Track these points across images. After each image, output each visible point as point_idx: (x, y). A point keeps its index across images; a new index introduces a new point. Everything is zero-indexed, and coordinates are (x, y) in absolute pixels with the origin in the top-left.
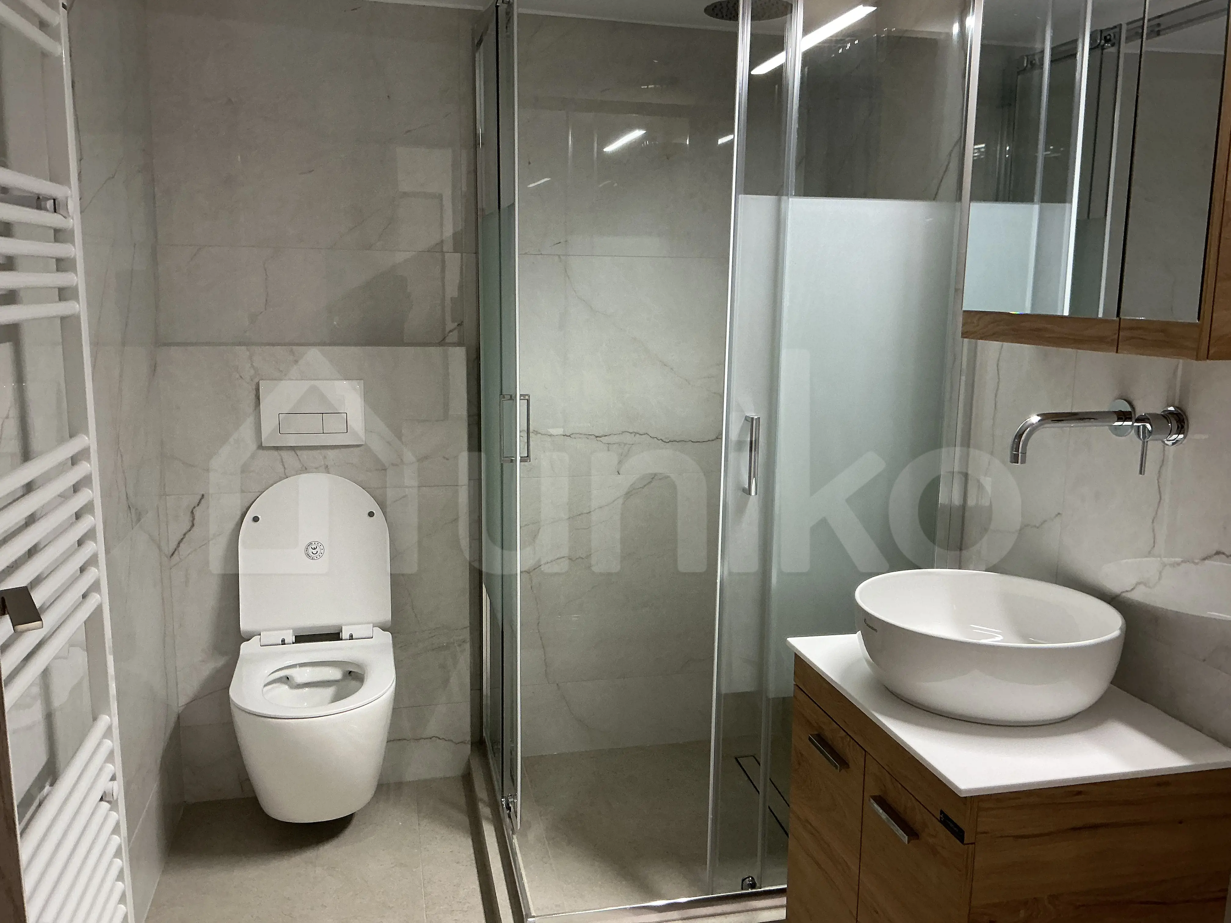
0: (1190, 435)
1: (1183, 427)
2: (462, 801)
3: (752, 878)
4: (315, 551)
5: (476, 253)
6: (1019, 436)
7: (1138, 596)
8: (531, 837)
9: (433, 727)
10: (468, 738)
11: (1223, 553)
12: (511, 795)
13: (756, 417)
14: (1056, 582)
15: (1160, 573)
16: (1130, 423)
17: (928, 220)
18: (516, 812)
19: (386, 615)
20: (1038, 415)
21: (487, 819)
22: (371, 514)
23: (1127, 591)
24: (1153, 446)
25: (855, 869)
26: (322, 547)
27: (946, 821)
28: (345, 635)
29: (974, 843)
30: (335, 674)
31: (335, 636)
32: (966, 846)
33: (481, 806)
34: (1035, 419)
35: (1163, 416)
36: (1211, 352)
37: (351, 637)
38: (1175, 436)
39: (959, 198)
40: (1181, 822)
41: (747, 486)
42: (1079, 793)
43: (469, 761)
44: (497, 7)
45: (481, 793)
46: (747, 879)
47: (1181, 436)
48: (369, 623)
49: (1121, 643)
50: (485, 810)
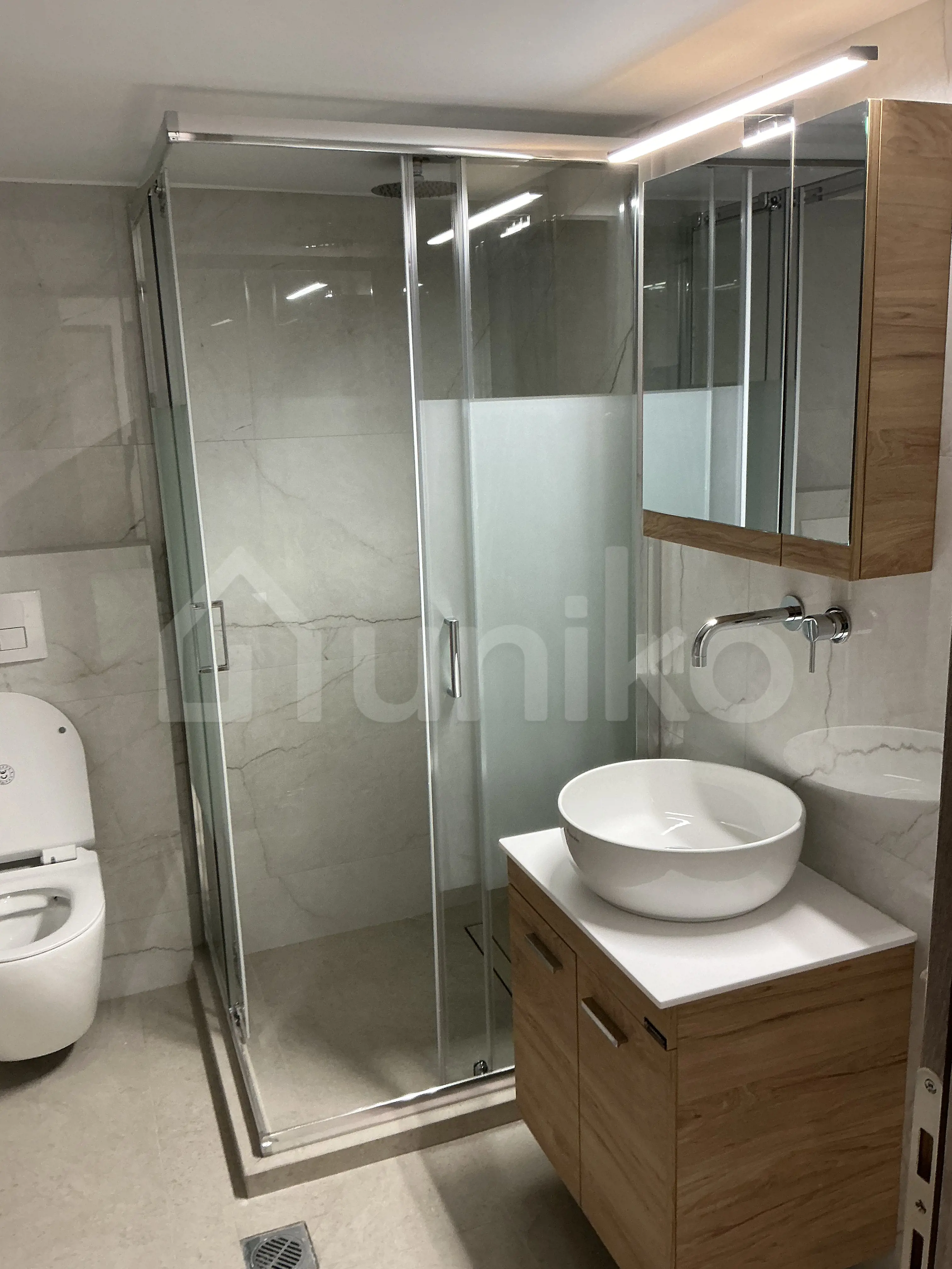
0: (854, 633)
1: (847, 627)
2: (188, 1010)
3: (484, 1062)
4: (4, 776)
5: (153, 444)
6: (699, 639)
7: (819, 779)
8: (263, 1041)
9: (151, 939)
10: (190, 944)
11: (887, 746)
12: (238, 1004)
13: (454, 621)
14: (745, 767)
15: (835, 761)
16: (800, 618)
17: (607, 414)
18: (244, 1019)
19: (90, 834)
20: (717, 618)
21: (216, 1030)
22: (62, 730)
23: (807, 776)
24: (823, 645)
25: (574, 1063)
26: (11, 770)
27: (650, 1027)
28: (46, 859)
29: (676, 1048)
30: (40, 901)
31: (35, 861)
32: (667, 1052)
33: (208, 1016)
34: (713, 622)
35: (827, 616)
36: (863, 571)
37: (53, 862)
38: (840, 635)
39: (635, 391)
40: (862, 1000)
41: (451, 688)
42: (769, 988)
43: (192, 966)
44: (149, 197)
45: (208, 1002)
46: (479, 1064)
47: (846, 634)
48: (71, 844)
49: (802, 834)
50: (213, 1021)
